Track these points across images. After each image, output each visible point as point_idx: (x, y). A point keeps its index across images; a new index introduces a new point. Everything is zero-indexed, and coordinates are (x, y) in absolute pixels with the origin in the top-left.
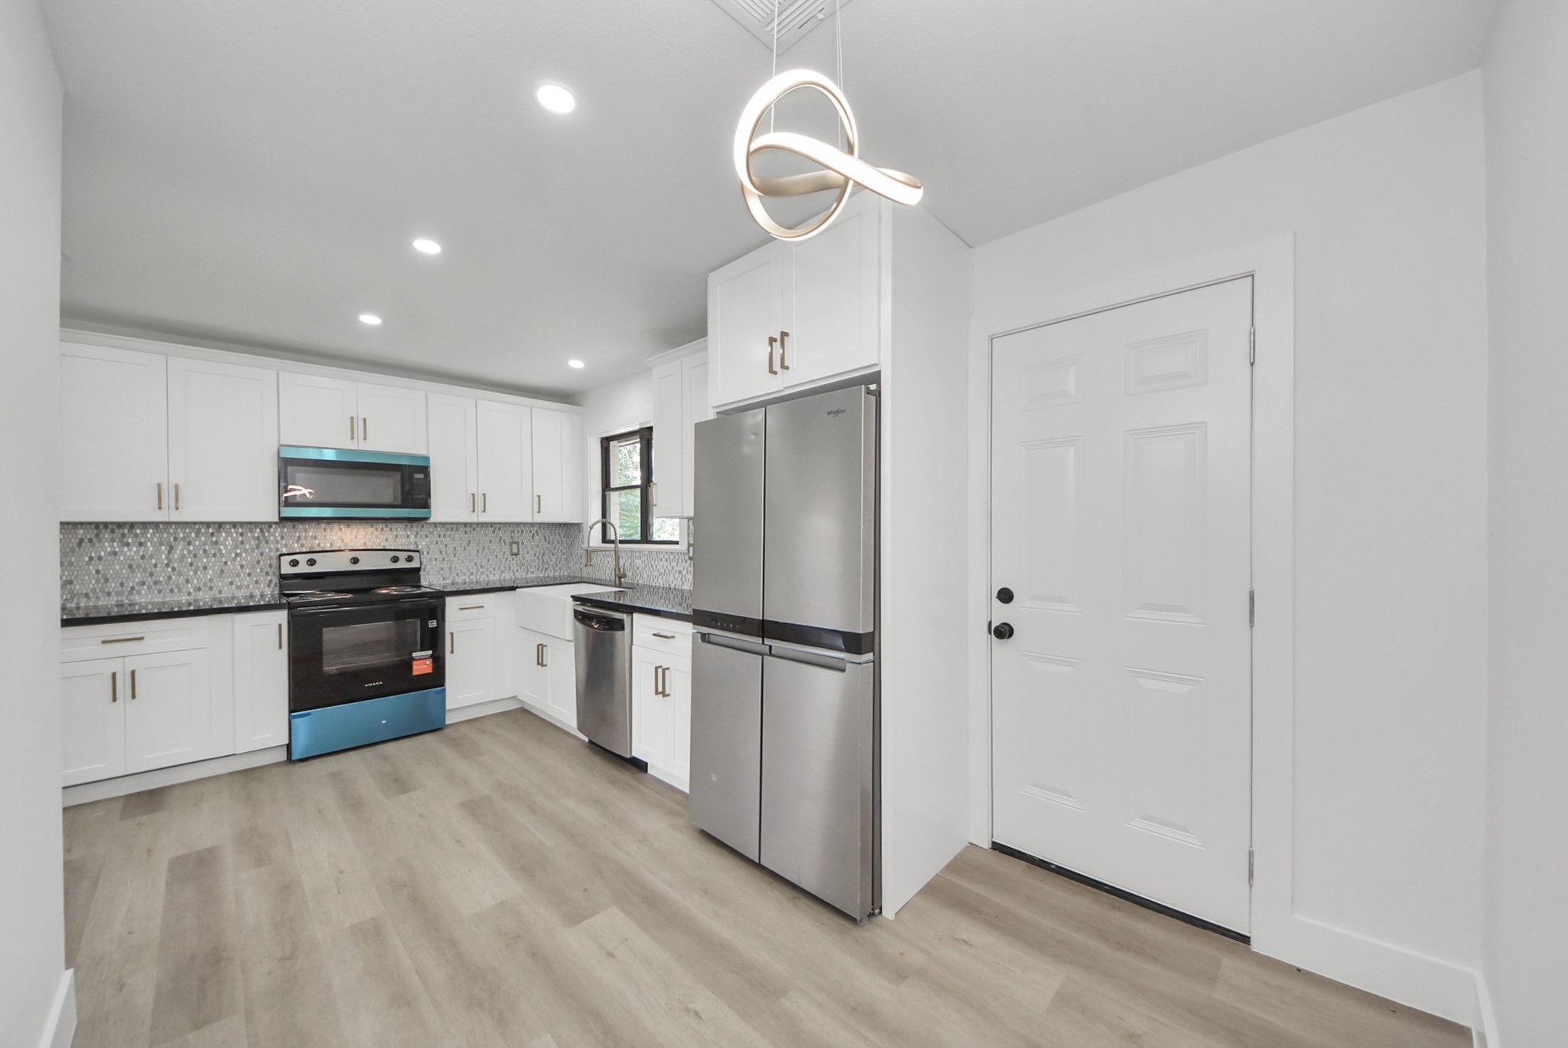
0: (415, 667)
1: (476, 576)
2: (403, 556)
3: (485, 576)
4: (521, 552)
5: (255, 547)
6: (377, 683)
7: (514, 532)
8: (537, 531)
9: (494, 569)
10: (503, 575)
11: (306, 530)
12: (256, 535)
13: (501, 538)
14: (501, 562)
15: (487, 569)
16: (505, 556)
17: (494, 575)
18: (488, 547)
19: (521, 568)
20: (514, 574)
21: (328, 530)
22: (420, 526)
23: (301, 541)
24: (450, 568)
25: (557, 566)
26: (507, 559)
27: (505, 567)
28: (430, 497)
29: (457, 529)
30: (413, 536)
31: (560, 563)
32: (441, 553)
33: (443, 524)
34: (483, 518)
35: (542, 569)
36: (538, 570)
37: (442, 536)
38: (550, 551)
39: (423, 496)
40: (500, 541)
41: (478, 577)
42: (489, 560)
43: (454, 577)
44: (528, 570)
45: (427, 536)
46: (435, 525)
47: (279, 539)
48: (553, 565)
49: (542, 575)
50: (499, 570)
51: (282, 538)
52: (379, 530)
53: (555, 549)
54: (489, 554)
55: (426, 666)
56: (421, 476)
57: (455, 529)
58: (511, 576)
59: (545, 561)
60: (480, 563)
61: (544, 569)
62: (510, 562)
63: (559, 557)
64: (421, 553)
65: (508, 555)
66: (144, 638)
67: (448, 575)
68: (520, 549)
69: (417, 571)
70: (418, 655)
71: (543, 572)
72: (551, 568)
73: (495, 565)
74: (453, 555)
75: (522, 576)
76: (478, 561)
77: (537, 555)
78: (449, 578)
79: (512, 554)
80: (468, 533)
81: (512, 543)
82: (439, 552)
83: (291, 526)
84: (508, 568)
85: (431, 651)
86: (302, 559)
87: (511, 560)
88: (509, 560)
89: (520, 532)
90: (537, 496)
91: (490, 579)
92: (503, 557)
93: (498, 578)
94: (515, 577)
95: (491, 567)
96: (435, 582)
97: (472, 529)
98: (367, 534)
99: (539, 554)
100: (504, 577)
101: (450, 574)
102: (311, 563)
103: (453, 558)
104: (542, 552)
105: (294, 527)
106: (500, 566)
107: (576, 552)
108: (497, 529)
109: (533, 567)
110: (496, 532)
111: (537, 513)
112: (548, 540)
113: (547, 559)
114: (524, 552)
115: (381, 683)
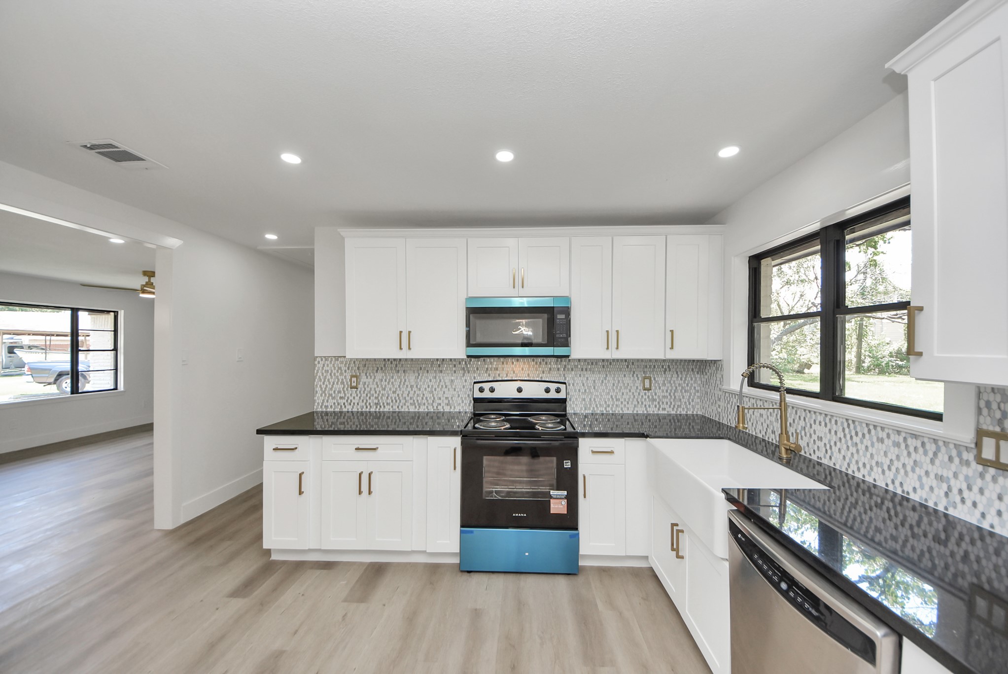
0: (552, 506)
1: (612, 408)
2: (553, 387)
3: (620, 409)
4: (653, 388)
5: (462, 375)
6: (522, 515)
7: (646, 367)
8: (669, 366)
9: (628, 403)
10: (636, 409)
11: (491, 364)
13: (634, 372)
14: (634, 396)
15: (622, 403)
16: (638, 391)
17: (628, 409)
18: (623, 381)
19: (652, 404)
20: (646, 409)
21: (505, 363)
22: (566, 361)
23: (488, 372)
24: (590, 399)
25: (690, 404)
26: (639, 394)
27: (638, 402)
28: (570, 336)
29: (596, 364)
30: (562, 369)
31: (693, 401)
32: (583, 385)
34: (617, 355)
35: (674, 406)
36: (670, 407)
37: (584, 370)
38: (682, 387)
39: (565, 335)
40: (633, 376)
41: (614, 409)
42: (623, 394)
43: (594, 408)
44: (660, 406)
45: (572, 370)
46: (574, 360)
47: (475, 369)
48: (685, 403)
49: (674, 413)
50: (632, 404)
51: (477, 369)
52: (538, 363)
53: (687, 385)
54: (623, 388)
55: (562, 506)
56: (563, 316)
57: (594, 363)
58: (643, 411)
59: (677, 398)
60: (616, 396)
61: (676, 406)
62: (642, 396)
63: (693, 394)
64: (567, 384)
65: (640, 390)
66: (378, 448)
67: (588, 406)
68: (652, 385)
69: (564, 401)
70: (555, 494)
71: (675, 409)
72: (683, 406)
73: (629, 399)
74: (592, 387)
75: (653, 411)
76: (614, 394)
77: (669, 391)
78: (590, 409)
79: (645, 389)
80: (605, 367)
81: (645, 378)
82: (581, 385)
83: (482, 360)
84: (640, 403)
85: (566, 492)
86: (487, 386)
87: (643, 394)
88: (641, 394)
89: (652, 367)
90: (671, 331)
91: (625, 412)
92: (636, 392)
93: (631, 412)
94: (647, 412)
95: (625, 400)
96: (578, 412)
97: (609, 363)
98: (529, 367)
99: (671, 390)
100: (637, 411)
101: (590, 405)
102: (492, 390)
103: (592, 390)
104: (674, 388)
105: (484, 360)
106: (633, 400)
107: (712, 391)
108: (631, 364)
109: (665, 403)
110: (630, 366)
111: (670, 348)
112: (680, 376)
113: (679, 396)
114: (656, 388)
115: (525, 515)
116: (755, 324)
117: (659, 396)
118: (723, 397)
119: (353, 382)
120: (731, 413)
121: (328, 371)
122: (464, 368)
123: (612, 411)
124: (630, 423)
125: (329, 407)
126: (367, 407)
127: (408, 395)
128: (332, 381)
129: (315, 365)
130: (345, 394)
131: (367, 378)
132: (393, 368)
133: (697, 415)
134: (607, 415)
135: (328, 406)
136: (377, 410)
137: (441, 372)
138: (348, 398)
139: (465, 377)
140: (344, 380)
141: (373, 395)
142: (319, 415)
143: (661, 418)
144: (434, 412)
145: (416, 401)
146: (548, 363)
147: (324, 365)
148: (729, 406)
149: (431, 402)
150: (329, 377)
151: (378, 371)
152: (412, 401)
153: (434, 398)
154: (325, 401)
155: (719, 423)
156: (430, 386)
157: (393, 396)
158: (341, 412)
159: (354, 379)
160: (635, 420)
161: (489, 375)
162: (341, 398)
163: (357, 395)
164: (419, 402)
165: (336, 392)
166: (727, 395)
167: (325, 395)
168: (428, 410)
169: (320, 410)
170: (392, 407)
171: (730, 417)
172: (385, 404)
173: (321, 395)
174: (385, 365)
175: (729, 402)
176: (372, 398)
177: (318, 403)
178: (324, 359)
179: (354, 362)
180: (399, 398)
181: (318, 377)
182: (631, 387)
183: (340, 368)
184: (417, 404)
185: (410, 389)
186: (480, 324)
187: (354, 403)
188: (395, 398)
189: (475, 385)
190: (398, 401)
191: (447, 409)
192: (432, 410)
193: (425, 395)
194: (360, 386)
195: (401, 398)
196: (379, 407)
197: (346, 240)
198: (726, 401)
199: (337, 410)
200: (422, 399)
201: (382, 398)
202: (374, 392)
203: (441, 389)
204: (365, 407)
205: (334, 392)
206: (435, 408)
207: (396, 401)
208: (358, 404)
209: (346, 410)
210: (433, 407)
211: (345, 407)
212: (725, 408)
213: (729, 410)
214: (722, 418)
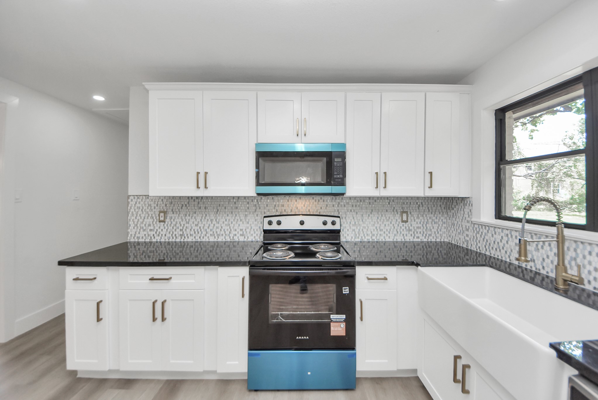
0: (332, 328)
1: (376, 237)
2: (329, 220)
3: (383, 238)
4: (409, 220)
5: (254, 211)
6: (305, 338)
7: (404, 203)
8: (422, 203)
9: (389, 233)
10: (396, 237)
11: (278, 201)
12: (255, 204)
13: (394, 208)
14: (394, 227)
15: (384, 232)
16: (397, 223)
17: (389, 237)
18: (385, 215)
19: (409, 233)
20: (404, 237)
21: (290, 201)
22: (341, 198)
23: (276, 208)
24: (359, 230)
25: (438, 233)
26: (398, 225)
27: (398, 232)
28: (345, 177)
29: (364, 201)
30: (337, 206)
31: (441, 230)
32: (354, 218)
33: (355, 198)
34: (384, 193)
35: (426, 235)
36: (423, 235)
37: (354, 206)
38: (432, 220)
39: (341, 176)
40: (393, 211)
41: (378, 238)
42: (385, 225)
43: (362, 237)
44: (415, 235)
45: (345, 206)
46: (350, 198)
47: (265, 205)
48: (435, 232)
49: (426, 240)
50: (393, 233)
51: (267, 206)
52: (317, 201)
53: (436, 218)
54: (385, 220)
55: (341, 329)
56: (339, 159)
57: (362, 201)
58: (402, 239)
59: (428, 228)
60: (380, 227)
61: (428, 235)
62: (401, 227)
63: (441, 225)
64: (341, 218)
65: (399, 222)
66: (171, 278)
67: (358, 235)
68: (409, 218)
69: (338, 231)
70: (335, 318)
71: (427, 238)
72: (433, 235)
73: (390, 230)
74: (361, 220)
75: (410, 239)
76: (378, 226)
77: (422, 223)
78: (358, 238)
79: (403, 222)
80: (371, 203)
81: (403, 212)
82: (352, 218)
83: (271, 198)
84: (399, 233)
85: (345, 316)
86: (274, 220)
87: (402, 226)
88: (400, 226)
89: (409, 203)
90: (429, 173)
91: (387, 240)
92: (396, 223)
93: (392, 240)
94: (405, 240)
95: (387, 230)
96: (350, 240)
97: (374, 201)
98: (310, 204)
99: (424, 222)
100: (397, 239)
101: (359, 235)
102: (279, 223)
103: (361, 223)
104: (426, 220)
105: (273, 198)
106: (393, 231)
107: (460, 223)
108: (392, 201)
109: (419, 233)
110: (391, 203)
111: (429, 187)
112: (431, 211)
113: (430, 227)
114: (411, 221)
115: (308, 338)
116: (502, 166)
117: (414, 227)
118: (471, 228)
119: (161, 217)
120: (481, 242)
121: (139, 208)
122: (256, 205)
123: (377, 239)
124: (391, 249)
125: (141, 238)
126: (173, 238)
127: (208, 227)
128: (143, 216)
129: (128, 203)
130: (154, 227)
131: (173, 213)
132: (196, 206)
133: (444, 242)
134: (373, 242)
135: (139, 237)
136: (182, 240)
137: (237, 208)
138: (157, 230)
139: (256, 212)
140: (154, 215)
141: (178, 228)
142: (132, 244)
143: (415, 245)
144: (231, 242)
145: (215, 233)
146: (325, 201)
147: (136, 203)
148: (478, 236)
149: (228, 233)
150: (140, 212)
151: (183, 207)
152: (212, 232)
153: (231, 230)
154: (137, 233)
155: (467, 249)
156: (228, 220)
157: (196, 228)
158: (151, 243)
159: (162, 214)
160: (395, 247)
161: (277, 211)
162: (151, 230)
163: (165, 228)
164: (218, 233)
165: (147, 225)
166: (476, 226)
167: (137, 227)
168: (226, 240)
169: (132, 240)
170: (195, 237)
171: (479, 245)
172: (189, 235)
173: (134, 228)
174: (188, 203)
175: (478, 233)
176: (177, 230)
177: (131, 235)
178: (136, 197)
179: (162, 200)
180: (201, 230)
181: (131, 213)
182: (392, 220)
183: (150, 205)
184: (216, 235)
185: (210, 222)
186: (267, 165)
187: (162, 235)
188: (198, 230)
189: (264, 218)
190: (200, 233)
191: (242, 239)
192: (229, 240)
193: (223, 228)
194: (168, 220)
195: (202, 230)
196: (183, 237)
197: (150, 92)
198: (475, 231)
199: (148, 240)
200: (221, 230)
201: (186, 230)
202: (179, 225)
203: (236, 223)
204: (171, 238)
205: (145, 225)
206: (232, 238)
207: (198, 233)
208: (165, 235)
209: (155, 240)
210: (230, 237)
211: (154, 238)
212: (474, 237)
213: (478, 239)
214: (470, 245)
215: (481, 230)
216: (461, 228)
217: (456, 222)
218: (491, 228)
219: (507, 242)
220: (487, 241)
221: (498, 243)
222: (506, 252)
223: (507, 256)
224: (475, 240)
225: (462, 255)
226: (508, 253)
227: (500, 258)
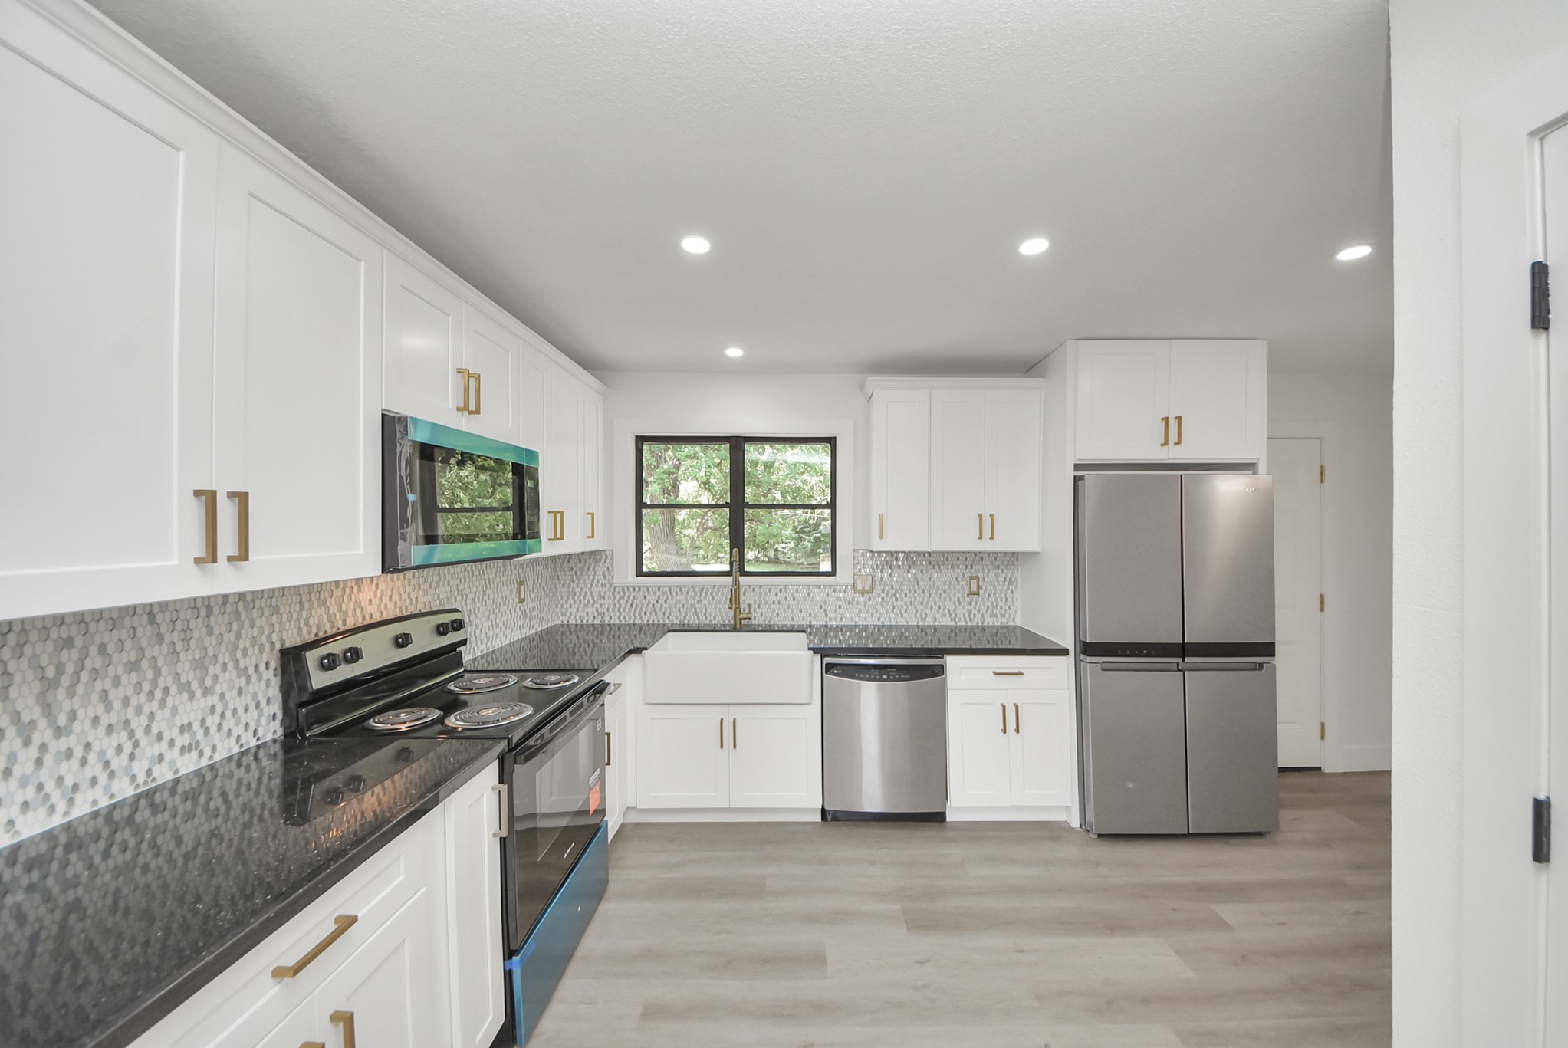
2: (448, 621)
3: (499, 640)
4: (526, 597)
7: (521, 566)
9: (506, 629)
15: (501, 630)
16: (515, 605)
18: (501, 592)
26: (515, 610)
42: (502, 614)
50: (509, 628)
56: (532, 484)
59: (542, 606)
68: (525, 593)
72: (545, 618)
80: (484, 572)
87: (518, 610)
92: (513, 607)
95: (503, 625)
106: (510, 623)
109: (534, 618)
111: (588, 538)
116: (640, 510)
117: (529, 609)
120: (626, 611)
148: (623, 602)
155: (602, 626)
166: (619, 589)
171: (623, 614)
175: (622, 598)
182: (508, 601)
192: (129, 792)
198: (618, 597)
206: (141, 779)
210: (133, 778)
212: (615, 605)
213: (623, 606)
214: (608, 618)
215: (627, 594)
216: (589, 597)
217: (577, 591)
218: (642, 589)
219: (666, 602)
220: (636, 606)
221: (653, 605)
222: (664, 614)
223: (666, 618)
224: (616, 610)
225: (590, 637)
226: (667, 614)
227: (656, 622)
